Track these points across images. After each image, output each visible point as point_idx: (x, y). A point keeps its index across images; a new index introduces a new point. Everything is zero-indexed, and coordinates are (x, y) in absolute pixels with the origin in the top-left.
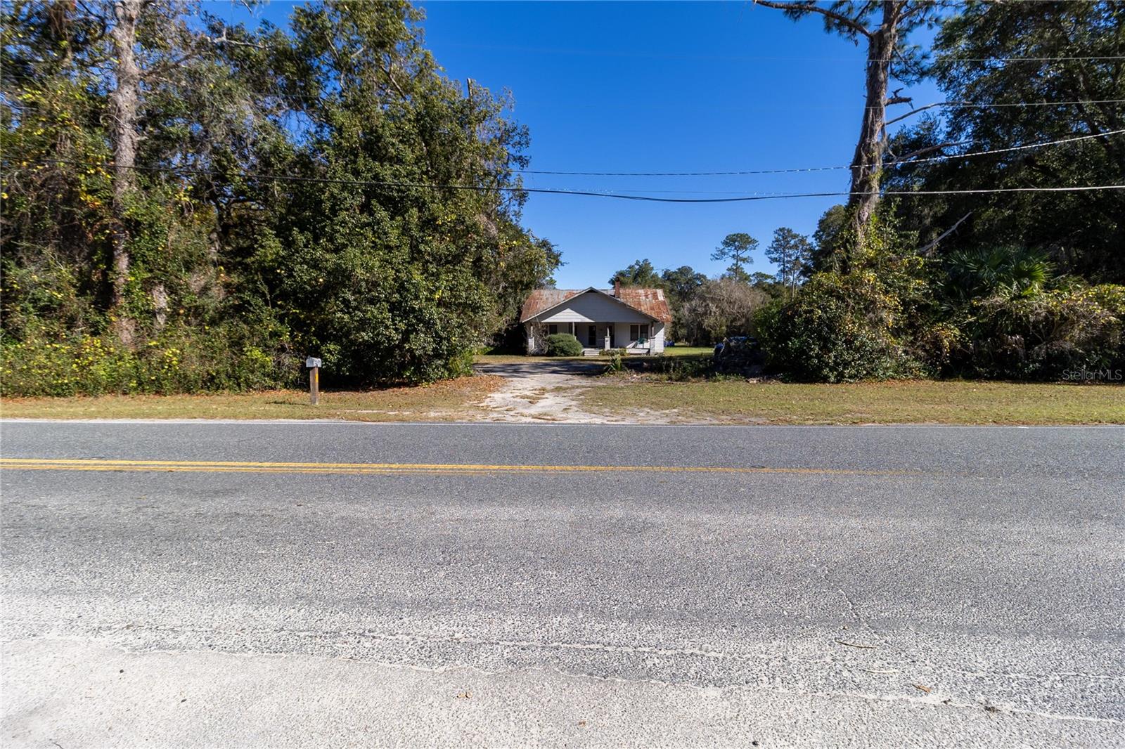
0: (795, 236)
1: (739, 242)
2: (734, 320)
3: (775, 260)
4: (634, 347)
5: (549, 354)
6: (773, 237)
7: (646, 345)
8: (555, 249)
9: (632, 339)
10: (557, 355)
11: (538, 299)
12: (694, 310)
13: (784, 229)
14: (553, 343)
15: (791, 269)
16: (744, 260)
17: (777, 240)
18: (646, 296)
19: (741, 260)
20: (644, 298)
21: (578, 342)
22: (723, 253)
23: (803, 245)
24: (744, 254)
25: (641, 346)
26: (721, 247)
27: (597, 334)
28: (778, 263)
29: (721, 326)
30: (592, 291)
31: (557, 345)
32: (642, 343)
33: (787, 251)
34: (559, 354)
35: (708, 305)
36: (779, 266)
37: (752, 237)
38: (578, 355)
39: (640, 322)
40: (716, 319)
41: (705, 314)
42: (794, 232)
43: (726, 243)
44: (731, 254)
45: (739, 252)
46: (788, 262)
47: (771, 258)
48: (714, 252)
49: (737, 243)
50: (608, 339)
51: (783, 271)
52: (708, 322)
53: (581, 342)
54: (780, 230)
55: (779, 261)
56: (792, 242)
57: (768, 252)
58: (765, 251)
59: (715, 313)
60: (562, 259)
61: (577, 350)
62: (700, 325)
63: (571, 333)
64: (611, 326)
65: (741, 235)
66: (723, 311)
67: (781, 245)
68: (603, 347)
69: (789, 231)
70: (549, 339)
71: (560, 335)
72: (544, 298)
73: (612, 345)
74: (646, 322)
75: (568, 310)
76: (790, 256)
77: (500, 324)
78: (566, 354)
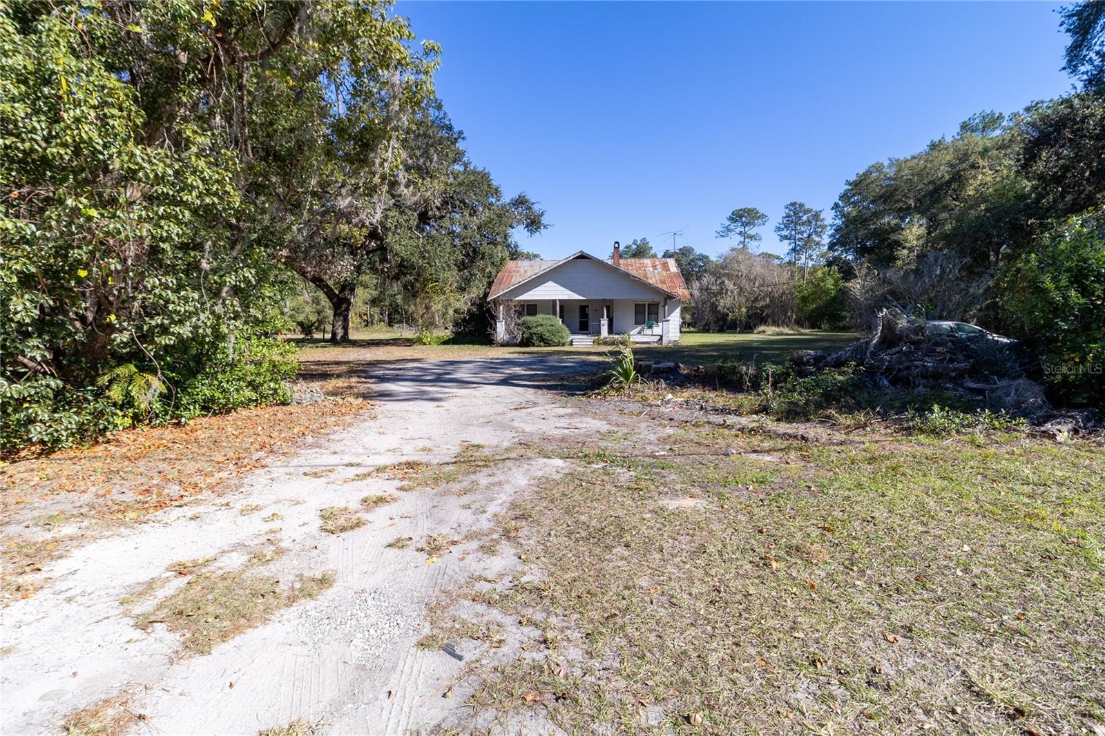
0: (809, 211)
1: (745, 217)
2: (756, 299)
3: (786, 238)
4: (639, 333)
5: (522, 344)
6: (783, 212)
7: (657, 330)
8: (536, 208)
9: (637, 323)
10: (534, 345)
11: (514, 271)
12: (707, 289)
13: (795, 203)
14: (529, 328)
15: (802, 247)
16: (751, 237)
17: (788, 216)
18: (654, 267)
19: (749, 238)
20: (651, 269)
21: (564, 327)
22: (728, 230)
23: (816, 221)
24: (752, 231)
25: (649, 332)
26: (727, 223)
27: (590, 316)
28: (788, 241)
29: (740, 307)
30: (583, 256)
31: (534, 330)
32: (650, 327)
33: (798, 227)
34: (537, 343)
35: (723, 282)
36: (790, 244)
37: (761, 211)
38: (563, 345)
39: (647, 298)
40: (734, 299)
41: (720, 293)
42: (807, 206)
43: (731, 219)
44: (738, 230)
45: (747, 229)
46: (800, 239)
47: (781, 236)
48: (720, 229)
49: (744, 219)
50: (604, 323)
51: (794, 250)
52: (724, 303)
53: (567, 327)
54: (792, 204)
55: (790, 239)
56: (805, 218)
57: (779, 229)
58: (774, 228)
59: (732, 292)
60: (544, 220)
61: (563, 338)
62: (714, 308)
63: (554, 313)
64: (609, 305)
65: (749, 210)
66: (741, 289)
67: (792, 222)
68: (598, 333)
69: (801, 205)
70: (524, 324)
71: (539, 318)
72: (522, 270)
73: (610, 331)
74: (656, 299)
75: (550, 283)
76: (802, 233)
77: (463, 303)
78: (547, 343)
